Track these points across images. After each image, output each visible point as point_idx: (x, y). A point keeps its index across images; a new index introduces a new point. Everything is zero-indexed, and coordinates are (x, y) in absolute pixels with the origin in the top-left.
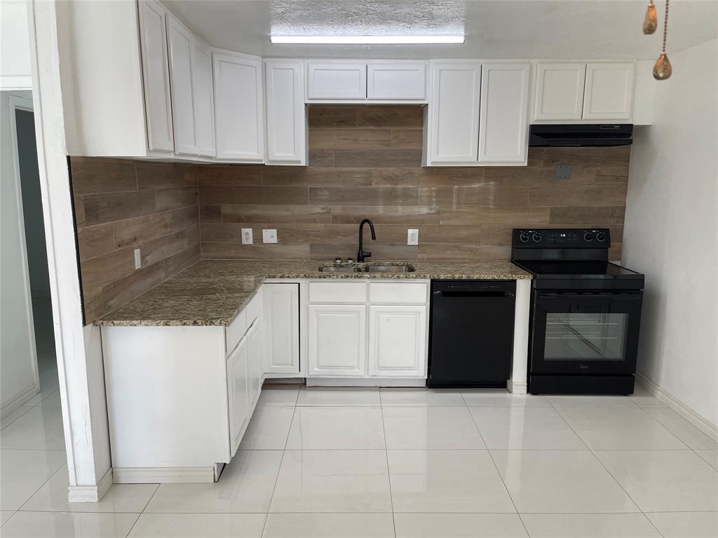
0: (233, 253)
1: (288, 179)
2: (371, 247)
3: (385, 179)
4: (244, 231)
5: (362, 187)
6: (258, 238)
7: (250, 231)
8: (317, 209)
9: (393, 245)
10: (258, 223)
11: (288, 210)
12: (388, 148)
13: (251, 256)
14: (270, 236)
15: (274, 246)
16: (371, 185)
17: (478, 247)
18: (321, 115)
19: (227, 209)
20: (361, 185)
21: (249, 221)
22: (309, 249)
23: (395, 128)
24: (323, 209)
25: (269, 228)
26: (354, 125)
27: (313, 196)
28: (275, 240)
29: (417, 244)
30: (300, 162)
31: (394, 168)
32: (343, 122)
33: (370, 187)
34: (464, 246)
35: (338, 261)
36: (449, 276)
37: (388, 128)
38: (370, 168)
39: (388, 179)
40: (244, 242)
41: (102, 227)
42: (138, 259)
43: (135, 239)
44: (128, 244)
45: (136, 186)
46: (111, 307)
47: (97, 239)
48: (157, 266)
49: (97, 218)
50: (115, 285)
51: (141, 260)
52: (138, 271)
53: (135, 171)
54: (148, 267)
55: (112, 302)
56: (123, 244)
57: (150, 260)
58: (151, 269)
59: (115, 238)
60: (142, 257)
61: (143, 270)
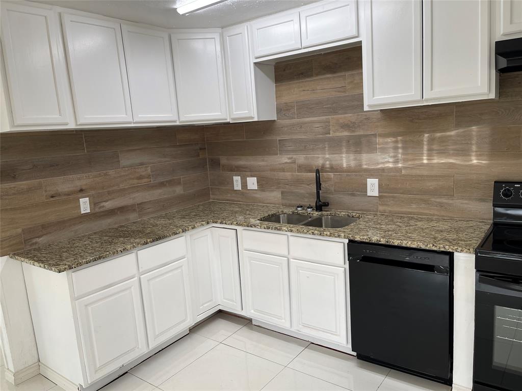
0: (229, 196)
1: (262, 133)
2: (331, 196)
3: (342, 127)
4: (235, 178)
5: (322, 136)
6: (244, 184)
7: (239, 178)
8: (284, 159)
9: (353, 195)
10: (244, 172)
11: (263, 161)
12: (343, 94)
13: (241, 200)
14: (252, 183)
15: (255, 192)
16: (330, 134)
17: (451, 202)
18: (284, 70)
19: (224, 161)
20: (321, 135)
21: (239, 170)
22: (280, 195)
23: (350, 73)
24: (289, 158)
25: (252, 176)
26: (311, 76)
27: (282, 147)
28: (255, 187)
29: (377, 195)
30: (253, 118)
31: (350, 115)
32: (302, 74)
33: (328, 135)
34: (433, 199)
35: (299, 209)
36: (365, 237)
37: (343, 74)
38: (327, 117)
39: (345, 126)
40: (236, 188)
41: (22, 184)
42: (85, 205)
43: (81, 190)
44: (68, 194)
45: (84, 150)
46: (36, 243)
47: (14, 194)
48: (122, 210)
49: (14, 178)
50: (43, 227)
51: (93, 206)
52: (86, 215)
53: (82, 138)
54: (106, 211)
55: (37, 240)
56: (60, 195)
57: (108, 205)
58: (111, 212)
59: (46, 191)
60: (93, 204)
61: (95, 213)
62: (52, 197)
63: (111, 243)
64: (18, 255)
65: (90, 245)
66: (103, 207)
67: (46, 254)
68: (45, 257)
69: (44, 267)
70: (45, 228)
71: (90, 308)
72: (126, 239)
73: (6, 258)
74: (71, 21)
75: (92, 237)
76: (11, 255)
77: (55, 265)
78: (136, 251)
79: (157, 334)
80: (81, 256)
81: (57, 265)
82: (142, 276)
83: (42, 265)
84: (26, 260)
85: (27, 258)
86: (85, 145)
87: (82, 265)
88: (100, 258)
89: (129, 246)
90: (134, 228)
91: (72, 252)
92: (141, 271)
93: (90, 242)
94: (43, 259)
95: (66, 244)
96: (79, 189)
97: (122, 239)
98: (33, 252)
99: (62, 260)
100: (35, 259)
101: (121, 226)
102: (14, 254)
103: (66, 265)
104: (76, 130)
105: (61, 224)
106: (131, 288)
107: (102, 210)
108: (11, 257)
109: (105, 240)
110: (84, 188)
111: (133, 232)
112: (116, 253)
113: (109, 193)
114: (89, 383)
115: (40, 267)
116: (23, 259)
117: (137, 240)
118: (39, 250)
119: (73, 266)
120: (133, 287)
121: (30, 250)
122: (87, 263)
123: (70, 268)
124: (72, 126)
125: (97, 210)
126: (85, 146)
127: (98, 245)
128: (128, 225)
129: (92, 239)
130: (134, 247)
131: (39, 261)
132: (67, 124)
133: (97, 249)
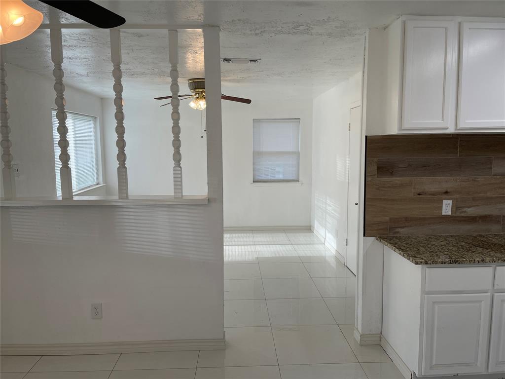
41: (396, 180)
42: (447, 207)
43: (446, 192)
44: (434, 195)
45: (457, 153)
46: (398, 232)
47: (389, 187)
48: (484, 218)
49: (392, 174)
50: (407, 219)
51: (455, 209)
52: (446, 217)
53: (458, 142)
54: (467, 216)
55: (400, 230)
56: (426, 194)
57: (471, 211)
58: (473, 219)
59: (414, 188)
60: (456, 207)
61: (455, 217)
62: (419, 194)
63: (468, 250)
64: (383, 239)
65: (446, 246)
66: (465, 212)
67: (406, 244)
68: (404, 247)
69: (403, 256)
70: (409, 221)
71: (436, 307)
72: (485, 250)
73: (373, 238)
74: (470, 29)
75: (448, 239)
76: (377, 237)
77: (413, 257)
78: (494, 265)
79: (500, 361)
80: (437, 255)
81: (415, 257)
82: (496, 294)
83: (402, 253)
84: (389, 245)
85: (390, 243)
86: (458, 149)
87: (437, 264)
88: (455, 262)
89: (488, 259)
90: (495, 241)
91: (429, 249)
92: (496, 288)
93: (447, 243)
94: (403, 248)
95: (424, 240)
96: (444, 191)
97: (480, 249)
98: (394, 239)
99: (419, 254)
100: (396, 246)
101: (480, 236)
102: (380, 237)
103: (422, 259)
104: (453, 135)
105: (421, 221)
106: (481, 301)
107: (463, 214)
108: (377, 239)
109: (462, 246)
110: (449, 191)
111: (494, 245)
112: (472, 262)
113: (474, 199)
114: (423, 374)
115: (400, 254)
116: (386, 243)
117: (498, 255)
118: (400, 238)
119: (429, 262)
120: (483, 302)
121: (393, 237)
122: (442, 263)
123: (426, 263)
124: (451, 130)
125: (458, 214)
126: (458, 151)
127: (455, 248)
128: (488, 237)
129: (448, 241)
130: (494, 261)
131: (399, 248)
132: (447, 129)
133: (454, 252)
